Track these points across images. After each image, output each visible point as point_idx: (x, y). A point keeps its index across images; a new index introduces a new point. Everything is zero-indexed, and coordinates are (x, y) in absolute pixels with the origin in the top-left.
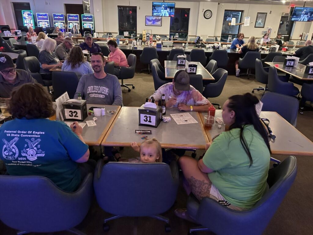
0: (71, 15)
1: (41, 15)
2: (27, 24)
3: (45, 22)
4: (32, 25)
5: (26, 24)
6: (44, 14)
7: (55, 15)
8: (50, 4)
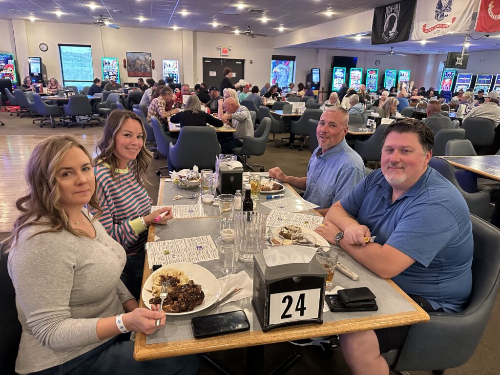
1: (464, 77)
3: (466, 85)
6: (468, 74)
7: (480, 76)
8: (484, 61)
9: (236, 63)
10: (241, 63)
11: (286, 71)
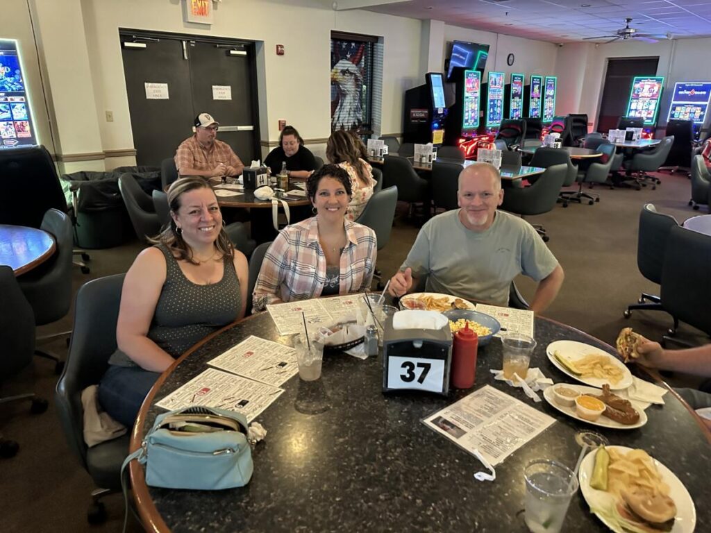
2: (637, 113)
3: (696, 106)
4: (649, 114)
5: (633, 112)
9: (232, 52)
10: (245, 53)
11: (356, 80)
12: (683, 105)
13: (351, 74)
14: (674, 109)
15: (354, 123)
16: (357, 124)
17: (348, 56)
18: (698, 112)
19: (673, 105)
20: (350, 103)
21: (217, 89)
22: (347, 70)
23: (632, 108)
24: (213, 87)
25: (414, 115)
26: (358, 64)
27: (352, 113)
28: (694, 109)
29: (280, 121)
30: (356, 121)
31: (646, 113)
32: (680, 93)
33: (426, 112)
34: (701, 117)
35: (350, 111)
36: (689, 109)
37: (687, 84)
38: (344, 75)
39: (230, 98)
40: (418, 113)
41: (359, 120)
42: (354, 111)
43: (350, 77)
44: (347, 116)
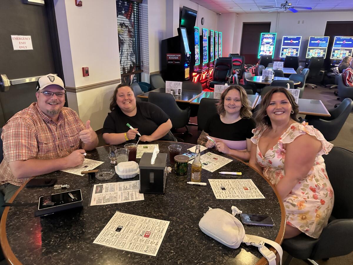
0: (342, 37)
1: (290, 39)
2: (264, 52)
3: (294, 48)
4: (270, 53)
5: (262, 52)
6: (295, 37)
7: (313, 39)
8: (303, 23)
11: (129, 31)
12: (287, 48)
13: (127, 27)
14: (283, 50)
15: (131, 65)
16: (132, 65)
17: (123, 12)
18: (295, 52)
19: (283, 48)
20: (127, 50)
21: (17, 39)
22: (124, 23)
23: (261, 50)
24: (12, 36)
25: (170, 58)
26: (130, 19)
27: (129, 57)
28: (293, 50)
29: (83, 68)
30: (132, 63)
31: (269, 53)
32: (285, 41)
33: (180, 56)
34: (297, 54)
35: (127, 56)
36: (290, 50)
37: (289, 37)
38: (122, 27)
39: (32, 49)
40: (172, 57)
41: (133, 62)
42: (130, 56)
43: (125, 29)
44: (126, 59)
